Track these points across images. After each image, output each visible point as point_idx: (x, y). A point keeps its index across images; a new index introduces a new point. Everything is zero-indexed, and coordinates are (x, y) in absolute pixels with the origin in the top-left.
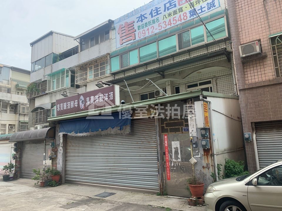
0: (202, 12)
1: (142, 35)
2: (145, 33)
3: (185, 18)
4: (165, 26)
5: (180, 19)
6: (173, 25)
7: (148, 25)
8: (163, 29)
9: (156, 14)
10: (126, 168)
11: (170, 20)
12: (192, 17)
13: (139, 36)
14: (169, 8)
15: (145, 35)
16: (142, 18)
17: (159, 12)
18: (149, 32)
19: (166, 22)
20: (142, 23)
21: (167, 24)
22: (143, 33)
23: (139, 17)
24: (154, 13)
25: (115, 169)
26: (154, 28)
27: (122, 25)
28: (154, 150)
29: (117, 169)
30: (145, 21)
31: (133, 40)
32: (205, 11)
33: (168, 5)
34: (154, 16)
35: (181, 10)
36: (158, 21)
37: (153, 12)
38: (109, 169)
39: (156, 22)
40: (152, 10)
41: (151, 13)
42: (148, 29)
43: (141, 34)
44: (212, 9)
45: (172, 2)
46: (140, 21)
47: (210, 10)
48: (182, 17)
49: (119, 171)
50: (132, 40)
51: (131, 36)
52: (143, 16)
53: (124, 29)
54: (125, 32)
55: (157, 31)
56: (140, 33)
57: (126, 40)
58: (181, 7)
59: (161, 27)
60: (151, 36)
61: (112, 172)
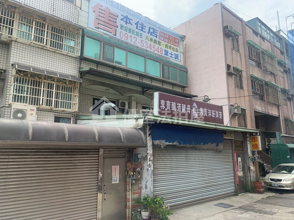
0: (171, 57)
1: (124, 37)
2: (127, 38)
3: (161, 52)
4: (146, 47)
5: (158, 50)
6: (152, 51)
7: (131, 32)
8: (144, 48)
9: (141, 29)
10: (217, 180)
11: (151, 45)
12: (165, 56)
13: (120, 36)
14: (152, 34)
15: (127, 40)
16: (127, 20)
17: (144, 30)
18: (131, 40)
19: (147, 44)
20: (126, 25)
21: (148, 45)
22: (125, 36)
23: (125, 17)
24: (140, 27)
25: (210, 183)
26: (136, 40)
27: (102, 6)
28: (232, 164)
29: (211, 182)
30: (129, 26)
31: (113, 35)
32: (173, 58)
33: (152, 31)
34: (139, 29)
35: (159, 43)
36: (141, 37)
37: (139, 25)
38: (206, 182)
39: (139, 36)
40: (138, 22)
41: (137, 24)
42: (131, 36)
43: (123, 35)
44: (177, 60)
45: (155, 31)
46: (124, 21)
47: (176, 60)
48: (160, 50)
49: (212, 184)
50: (111, 33)
51: (111, 29)
52: (129, 19)
53: (103, 12)
54: (104, 18)
55: (139, 45)
56: (121, 33)
57: (104, 27)
58: (160, 41)
59: (143, 45)
60: (133, 46)
61: (208, 185)
